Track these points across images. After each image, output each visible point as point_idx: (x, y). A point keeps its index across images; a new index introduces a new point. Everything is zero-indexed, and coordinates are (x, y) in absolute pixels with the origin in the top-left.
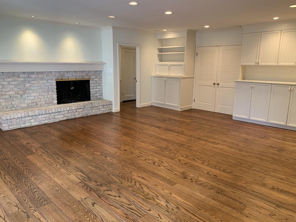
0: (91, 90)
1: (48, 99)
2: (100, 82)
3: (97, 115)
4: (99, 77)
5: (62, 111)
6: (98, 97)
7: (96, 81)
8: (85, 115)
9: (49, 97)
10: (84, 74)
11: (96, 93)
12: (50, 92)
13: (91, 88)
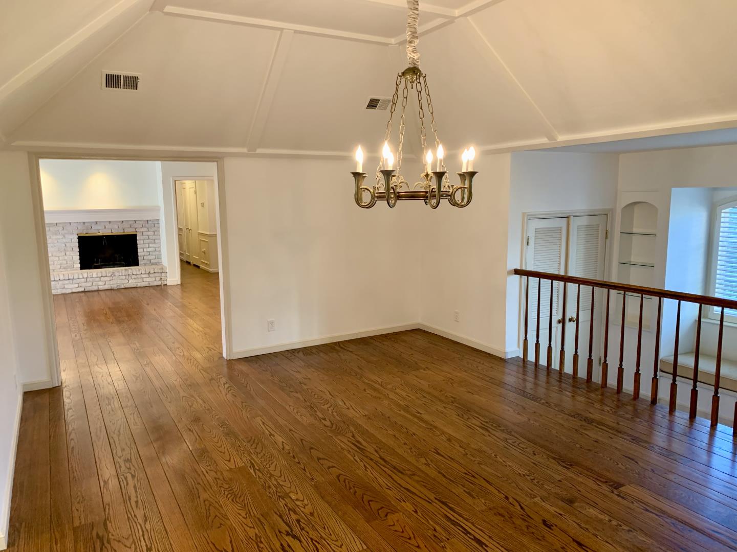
0: (139, 250)
1: (65, 262)
2: (155, 237)
3: (136, 287)
4: (153, 229)
5: (75, 278)
6: (153, 261)
7: (148, 235)
8: (115, 287)
9: (66, 258)
10: (126, 225)
11: (149, 255)
12: (68, 251)
13: (139, 246)
